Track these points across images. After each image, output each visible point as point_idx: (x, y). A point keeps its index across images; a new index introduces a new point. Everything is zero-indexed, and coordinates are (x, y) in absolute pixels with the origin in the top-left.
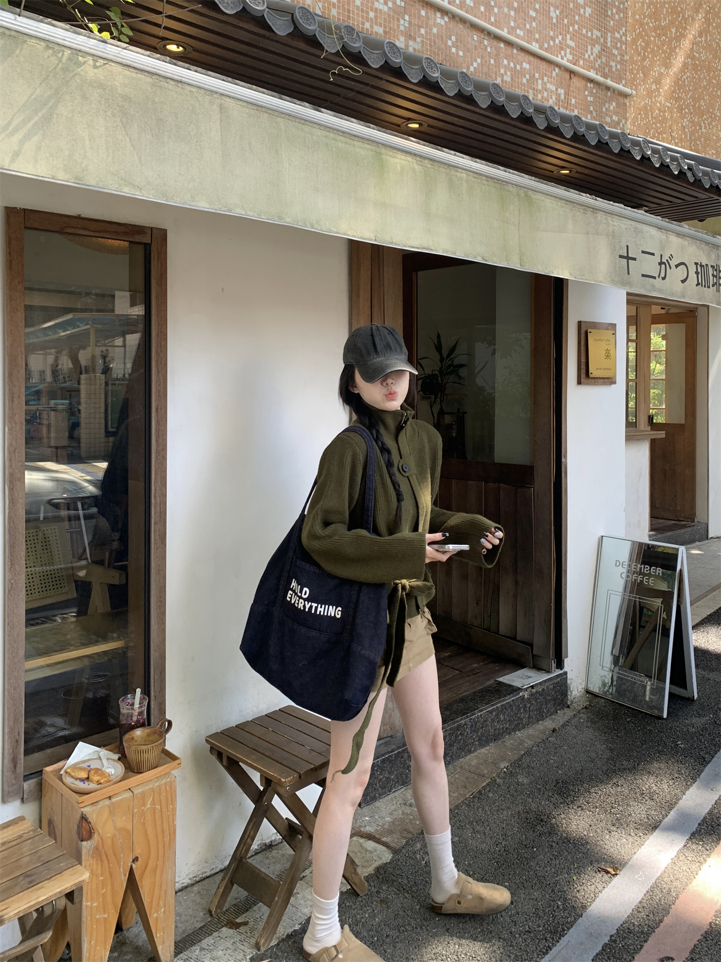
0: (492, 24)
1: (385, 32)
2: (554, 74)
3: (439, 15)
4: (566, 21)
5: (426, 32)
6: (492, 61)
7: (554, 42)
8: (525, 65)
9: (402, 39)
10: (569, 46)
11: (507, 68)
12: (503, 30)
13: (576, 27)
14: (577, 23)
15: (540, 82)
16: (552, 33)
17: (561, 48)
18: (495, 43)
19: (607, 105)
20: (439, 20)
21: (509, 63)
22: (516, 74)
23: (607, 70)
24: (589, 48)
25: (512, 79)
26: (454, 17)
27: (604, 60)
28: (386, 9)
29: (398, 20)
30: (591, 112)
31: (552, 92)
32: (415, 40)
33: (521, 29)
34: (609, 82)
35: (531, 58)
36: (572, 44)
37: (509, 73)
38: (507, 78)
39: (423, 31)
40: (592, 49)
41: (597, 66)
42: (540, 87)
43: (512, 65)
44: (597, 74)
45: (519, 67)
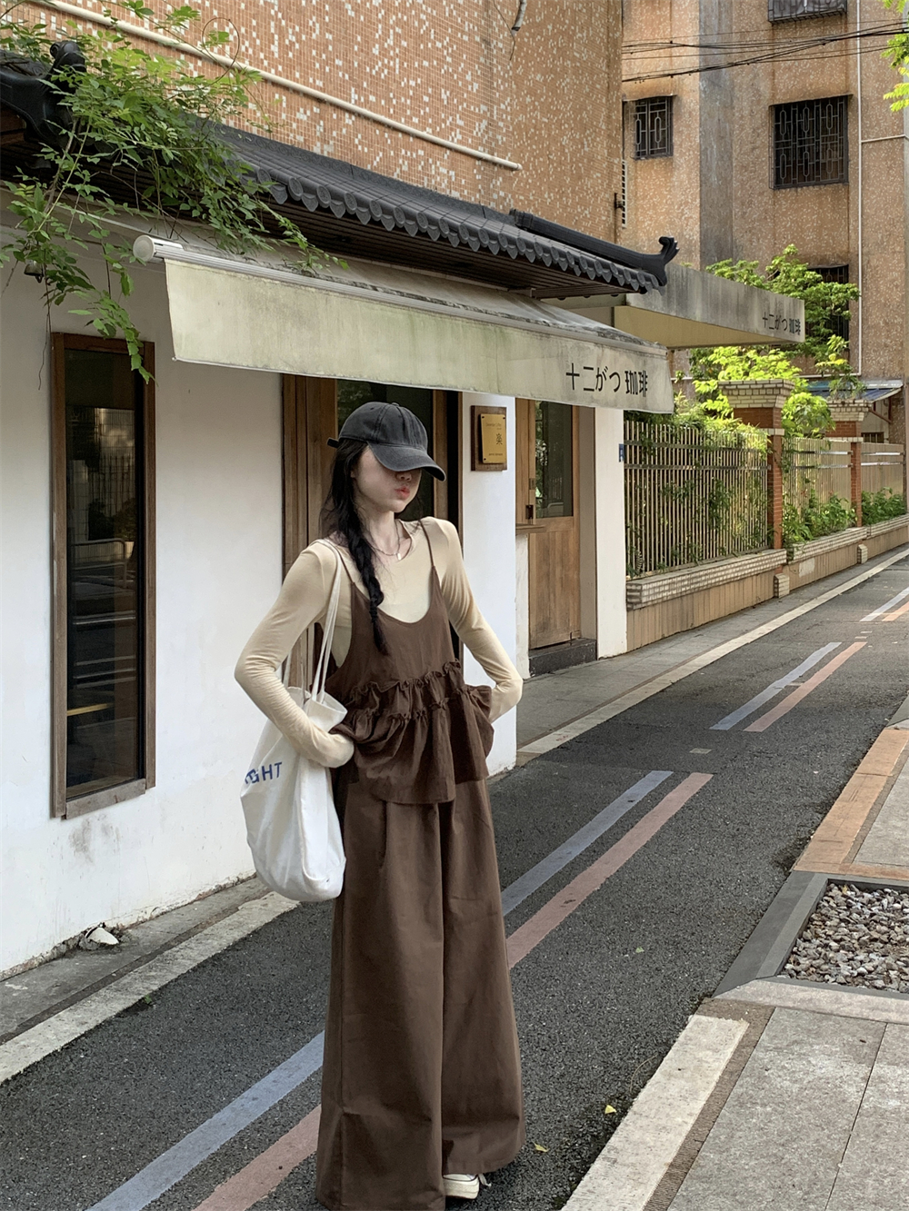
0: (390, 117)
1: (305, 140)
2: (446, 156)
3: (347, 115)
4: (455, 101)
5: (337, 134)
6: (392, 153)
7: (446, 124)
8: (420, 153)
9: (319, 144)
10: (458, 126)
11: (405, 158)
12: (400, 121)
13: (465, 105)
14: (465, 100)
15: (433, 167)
16: (443, 116)
17: (452, 129)
18: (394, 134)
19: (494, 181)
20: (347, 121)
21: (406, 153)
22: (413, 162)
23: (493, 145)
24: (477, 124)
25: (409, 168)
26: (359, 115)
27: (491, 134)
28: (305, 118)
29: (315, 127)
30: (480, 191)
31: (444, 175)
32: (328, 143)
33: (416, 116)
34: (497, 159)
35: (425, 144)
36: (462, 122)
37: (406, 163)
38: (405, 168)
39: (334, 134)
40: (480, 125)
41: (484, 142)
42: (433, 172)
43: (409, 153)
44: (484, 151)
45: (414, 155)
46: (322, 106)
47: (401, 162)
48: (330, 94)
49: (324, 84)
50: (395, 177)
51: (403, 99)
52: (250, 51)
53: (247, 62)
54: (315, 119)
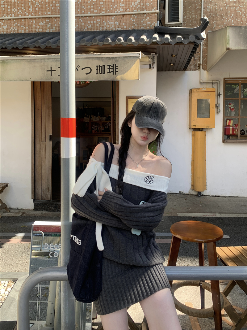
0: (83, 14)
1: (43, 30)
2: (113, 18)
5: (57, 25)
6: (83, 24)
8: (98, 20)
9: (48, 29)
10: (121, 7)
12: (88, 14)
15: (105, 23)
16: (111, 6)
17: (117, 9)
18: (85, 18)
19: (144, 20)
22: (93, 25)
23: (144, 7)
24: (133, 3)
27: (142, 4)
28: (43, 24)
30: (134, 24)
31: (112, 24)
32: (53, 28)
33: (96, 10)
34: (145, 12)
35: (101, 17)
36: (124, 5)
37: (90, 25)
38: (90, 26)
39: (55, 25)
40: (135, 3)
41: (137, 8)
42: (105, 25)
43: (92, 22)
44: (137, 11)
45: (95, 22)
46: (50, 19)
47: (87, 25)
48: (54, 15)
49: (51, 13)
50: (84, 30)
51: (89, 7)
52: (21, 13)
53: (20, 16)
54: (47, 23)
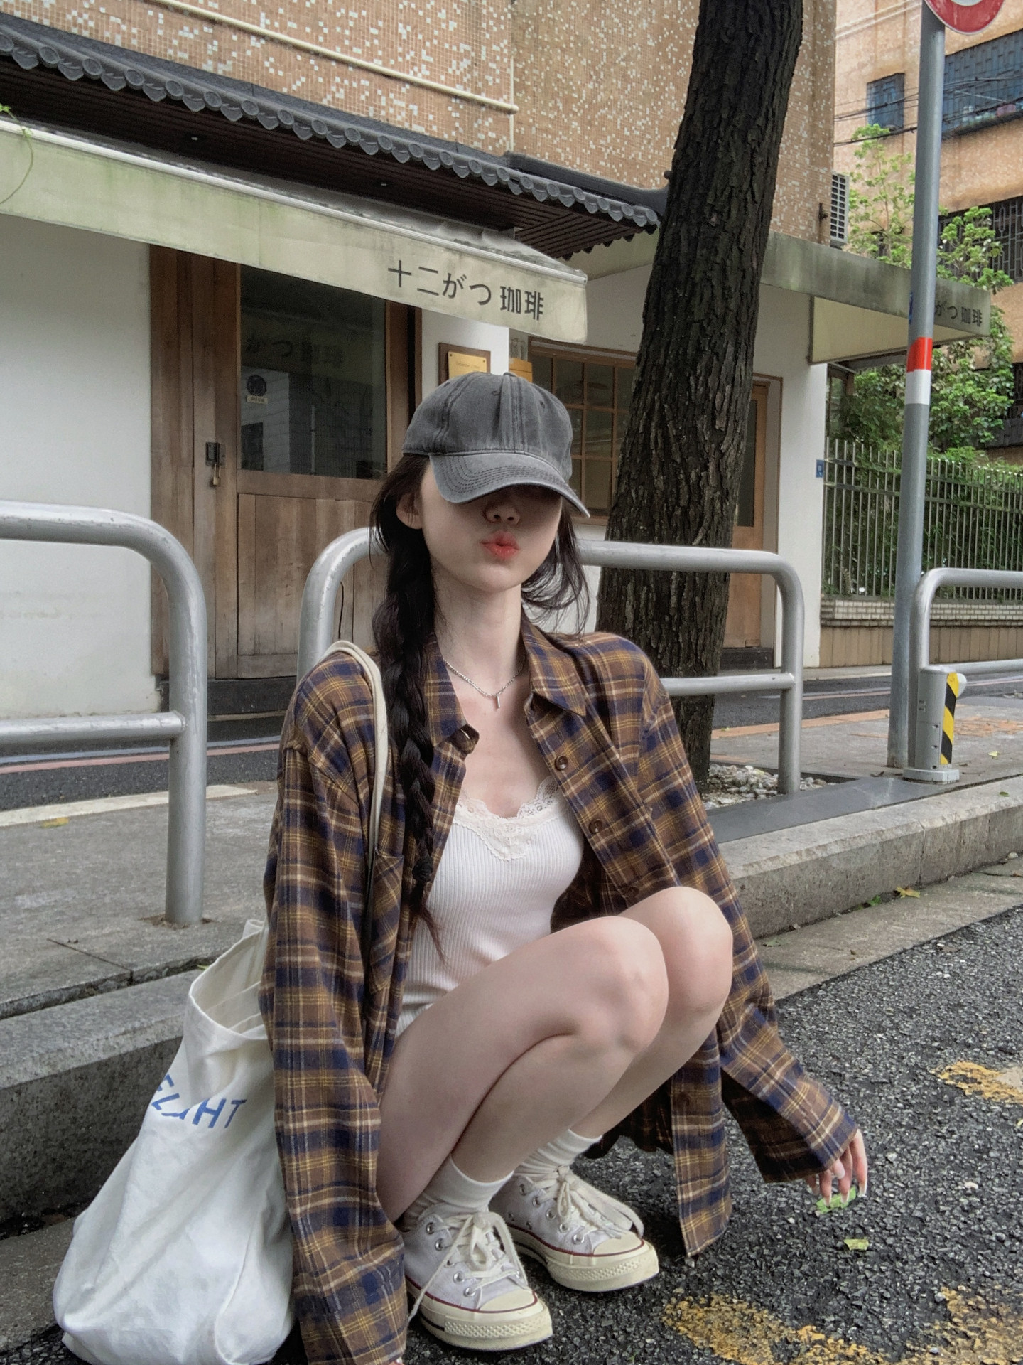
0: (320, 44)
1: (190, 57)
2: (403, 90)
3: (253, 38)
4: (420, 37)
5: (239, 55)
6: (321, 80)
7: (404, 57)
8: (363, 82)
9: (211, 63)
10: (424, 62)
12: (335, 50)
13: (435, 42)
14: (436, 37)
15: (384, 98)
16: (400, 50)
17: (414, 64)
18: (324, 62)
19: (480, 121)
20: (253, 44)
21: (342, 81)
22: (349, 92)
24: (454, 62)
25: (346, 96)
26: (272, 40)
27: (476, 74)
28: (191, 36)
29: (206, 45)
30: (458, 128)
31: (400, 107)
32: (225, 62)
33: (359, 47)
34: (483, 98)
35: (372, 75)
36: (431, 60)
38: (341, 95)
39: (234, 54)
40: (458, 64)
41: (465, 80)
42: (384, 103)
45: (355, 85)
46: (218, 26)
47: (334, 89)
50: (325, 102)
51: (338, 29)
54: (208, 40)
